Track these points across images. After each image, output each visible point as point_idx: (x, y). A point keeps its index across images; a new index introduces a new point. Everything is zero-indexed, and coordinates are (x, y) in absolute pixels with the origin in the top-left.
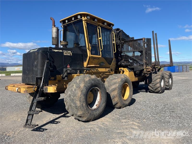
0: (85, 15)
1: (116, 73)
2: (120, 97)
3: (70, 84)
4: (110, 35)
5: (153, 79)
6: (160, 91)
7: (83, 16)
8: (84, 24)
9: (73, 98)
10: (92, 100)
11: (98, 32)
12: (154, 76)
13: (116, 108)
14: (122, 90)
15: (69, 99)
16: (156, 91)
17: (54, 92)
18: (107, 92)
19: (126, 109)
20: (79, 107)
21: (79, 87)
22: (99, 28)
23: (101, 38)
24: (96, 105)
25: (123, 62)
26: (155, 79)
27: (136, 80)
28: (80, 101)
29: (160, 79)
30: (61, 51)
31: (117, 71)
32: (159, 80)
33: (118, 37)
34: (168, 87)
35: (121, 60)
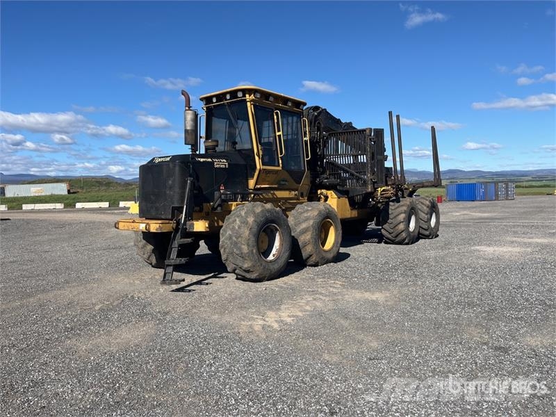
0: (250, 91)
1: (310, 200)
2: (316, 244)
3: (229, 218)
4: (299, 124)
5: (392, 213)
6: (405, 239)
7: (247, 92)
8: (250, 108)
9: (235, 239)
10: (265, 246)
11: (276, 121)
12: (393, 208)
13: (309, 266)
14: (321, 232)
15: (229, 243)
16: (398, 239)
17: (204, 230)
18: (293, 234)
19: (327, 268)
20: (247, 255)
21: (245, 222)
22: (277, 114)
23: (280, 133)
24: (274, 255)
25: (327, 179)
26: (395, 214)
27: (353, 216)
28: (248, 245)
29: (405, 213)
30: (210, 160)
31: (313, 197)
32: (403, 216)
33: (315, 124)
34: (427, 233)
35: (323, 173)
